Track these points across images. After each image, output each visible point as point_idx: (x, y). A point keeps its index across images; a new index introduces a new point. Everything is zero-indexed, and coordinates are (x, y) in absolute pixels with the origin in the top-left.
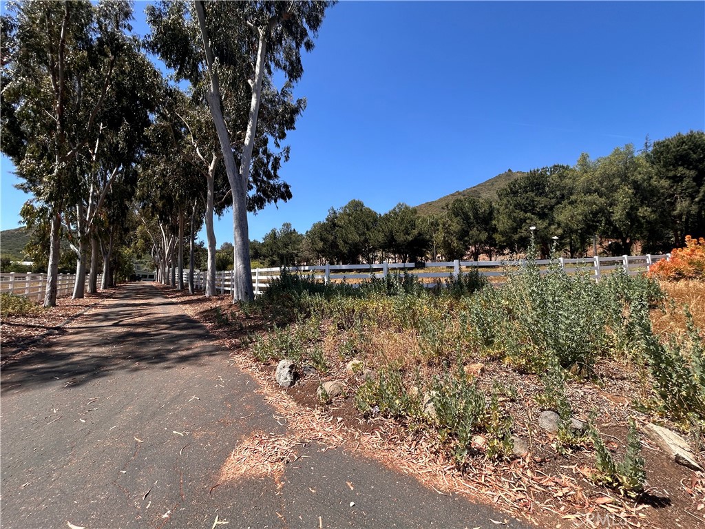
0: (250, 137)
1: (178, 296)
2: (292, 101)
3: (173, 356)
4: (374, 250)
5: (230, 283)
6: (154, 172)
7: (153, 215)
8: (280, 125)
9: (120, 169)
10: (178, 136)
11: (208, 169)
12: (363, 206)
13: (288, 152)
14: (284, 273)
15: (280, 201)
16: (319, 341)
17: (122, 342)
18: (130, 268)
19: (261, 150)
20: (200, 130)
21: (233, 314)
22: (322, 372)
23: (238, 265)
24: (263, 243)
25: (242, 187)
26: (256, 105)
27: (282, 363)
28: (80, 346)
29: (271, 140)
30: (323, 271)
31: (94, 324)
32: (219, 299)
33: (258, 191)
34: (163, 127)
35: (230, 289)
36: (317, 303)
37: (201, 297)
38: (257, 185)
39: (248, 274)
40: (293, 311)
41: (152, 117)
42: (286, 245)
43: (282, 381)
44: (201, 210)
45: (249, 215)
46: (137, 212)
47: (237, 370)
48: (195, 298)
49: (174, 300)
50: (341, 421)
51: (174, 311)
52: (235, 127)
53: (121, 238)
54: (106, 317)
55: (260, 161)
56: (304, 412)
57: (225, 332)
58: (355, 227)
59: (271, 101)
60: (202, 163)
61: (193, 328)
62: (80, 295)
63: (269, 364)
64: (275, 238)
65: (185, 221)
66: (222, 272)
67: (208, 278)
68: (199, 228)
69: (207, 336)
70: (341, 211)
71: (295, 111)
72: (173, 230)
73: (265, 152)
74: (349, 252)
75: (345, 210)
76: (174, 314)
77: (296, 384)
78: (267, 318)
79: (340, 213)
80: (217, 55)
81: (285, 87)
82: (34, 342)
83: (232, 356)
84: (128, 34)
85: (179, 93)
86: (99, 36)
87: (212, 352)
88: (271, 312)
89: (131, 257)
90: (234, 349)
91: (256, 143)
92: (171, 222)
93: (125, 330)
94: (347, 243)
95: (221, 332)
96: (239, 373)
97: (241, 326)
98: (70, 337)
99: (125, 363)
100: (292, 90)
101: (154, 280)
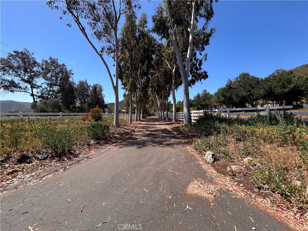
0: (190, 54)
1: (163, 122)
2: (208, 31)
3: (164, 143)
4: (257, 99)
5: (181, 117)
6: (155, 77)
7: (155, 93)
8: (202, 44)
9: (145, 78)
10: (162, 61)
11: (172, 72)
12: (249, 75)
13: (206, 56)
14: (205, 113)
15: (203, 80)
16: (225, 145)
17: (149, 136)
18: (148, 112)
19: (193, 58)
20: (169, 56)
21: (184, 130)
22: (229, 160)
23: (185, 110)
24: (194, 100)
25: (186, 77)
26: (192, 39)
27: (208, 152)
28: (139, 136)
29: (198, 52)
30: (226, 112)
31: (141, 130)
32: (178, 123)
33: (192, 77)
34: (157, 59)
35: (181, 119)
36: (223, 127)
37: (171, 122)
38: (192, 74)
39: (189, 114)
40: (211, 130)
41: (154, 56)
42: (204, 100)
43: (208, 160)
44: (170, 88)
45: (189, 88)
46: (150, 92)
47: (188, 152)
48: (169, 123)
49: (162, 123)
50: (243, 186)
51: (163, 127)
52: (183, 51)
53: (146, 102)
54: (144, 128)
55: (193, 63)
56: (220, 176)
57: (182, 136)
58: (244, 87)
59: (198, 35)
60: (170, 70)
61: (170, 134)
62: (137, 121)
63: (202, 152)
64: (199, 97)
65: (165, 93)
66: (178, 113)
67: (173, 115)
68: (169, 96)
69: (174, 137)
70: (235, 80)
71: (210, 35)
72: (161, 97)
73: (195, 59)
74: (239, 102)
75: (237, 80)
76: (163, 128)
77: (216, 163)
78: (198, 132)
79: (234, 82)
80: (176, 23)
81: (205, 25)
82: (129, 134)
83: (185, 146)
84: (146, 29)
85: (162, 44)
86: (138, 34)
87: (178, 144)
88: (200, 130)
89: (148, 108)
90: (186, 144)
91: (192, 56)
92: (160, 94)
93: (149, 132)
94: (238, 97)
95: (180, 136)
96: (189, 153)
97: (187, 135)
98: (136, 133)
99: (151, 143)
100: (208, 25)
101: (155, 116)
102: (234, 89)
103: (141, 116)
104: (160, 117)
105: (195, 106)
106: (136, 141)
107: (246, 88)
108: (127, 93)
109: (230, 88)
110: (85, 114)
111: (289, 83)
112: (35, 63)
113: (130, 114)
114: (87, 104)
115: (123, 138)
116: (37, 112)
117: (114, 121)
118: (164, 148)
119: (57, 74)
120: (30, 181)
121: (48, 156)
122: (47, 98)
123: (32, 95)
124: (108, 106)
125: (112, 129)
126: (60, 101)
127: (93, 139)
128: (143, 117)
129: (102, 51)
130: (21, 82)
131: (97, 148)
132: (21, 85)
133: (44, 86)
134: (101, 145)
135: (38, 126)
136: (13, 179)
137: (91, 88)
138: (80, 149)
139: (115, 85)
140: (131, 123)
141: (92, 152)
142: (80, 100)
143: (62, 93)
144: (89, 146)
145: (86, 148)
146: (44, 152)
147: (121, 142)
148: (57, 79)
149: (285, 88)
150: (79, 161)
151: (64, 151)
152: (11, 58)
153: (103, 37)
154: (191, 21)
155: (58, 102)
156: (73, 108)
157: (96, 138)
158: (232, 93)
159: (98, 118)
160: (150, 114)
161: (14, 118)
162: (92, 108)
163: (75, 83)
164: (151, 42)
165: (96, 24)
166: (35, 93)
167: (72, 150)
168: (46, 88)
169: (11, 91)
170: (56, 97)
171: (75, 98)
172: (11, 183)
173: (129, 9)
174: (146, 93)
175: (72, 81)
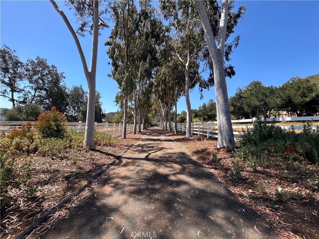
1: (170, 136)
7: (158, 100)
11: (185, 66)
12: (260, 84)
18: (151, 122)
24: (199, 110)
37: (183, 137)
42: (211, 110)
58: (256, 96)
60: (182, 63)
64: (205, 107)
71: (238, 16)
75: (248, 88)
79: (244, 90)
89: (151, 117)
94: (251, 107)
101: (158, 127)
102: (245, 98)
104: (164, 128)
105: (200, 116)
107: (259, 97)
109: (241, 97)
111: (309, 91)
112: (18, 62)
119: (44, 76)
123: (12, 100)
128: (145, 128)
140: (125, 137)
148: (43, 81)
149: (306, 97)
158: (243, 103)
160: (153, 124)
163: (68, 88)
166: (15, 98)
174: (149, 100)
175: (64, 85)
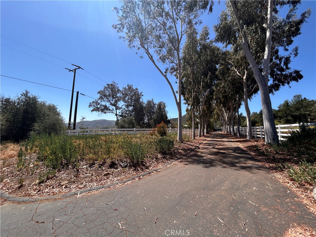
1: (234, 138)
2: (296, 18)
3: (238, 165)
5: (260, 133)
6: (220, 88)
7: (220, 105)
8: (287, 37)
9: (209, 90)
11: (243, 79)
13: (296, 50)
15: (293, 82)
17: (217, 155)
18: (213, 127)
19: (274, 57)
21: (266, 150)
23: (266, 123)
24: (278, 110)
25: (265, 82)
26: (270, 34)
28: (205, 154)
31: (207, 147)
32: (255, 141)
33: (274, 81)
34: (222, 68)
35: (260, 136)
37: (244, 139)
38: (273, 78)
39: (274, 129)
42: (298, 109)
44: (241, 98)
45: (270, 95)
46: (214, 104)
47: (279, 182)
48: (242, 140)
49: (232, 140)
51: (234, 145)
52: (257, 52)
53: (210, 115)
54: (209, 145)
55: (275, 63)
57: (264, 159)
59: (279, 27)
60: (240, 77)
61: (245, 154)
62: (200, 136)
63: (304, 185)
64: (288, 106)
65: (233, 105)
66: (255, 127)
67: (247, 130)
68: (239, 107)
69: (252, 159)
71: (300, 22)
72: (229, 109)
78: (293, 155)
80: (245, 24)
81: (290, 12)
82: (193, 150)
83: (272, 173)
84: (208, 41)
85: (228, 52)
86: (200, 47)
87: (259, 168)
88: (295, 152)
89: (213, 122)
90: (272, 170)
91: (271, 55)
92: (227, 106)
93: (217, 150)
95: (261, 158)
96: (280, 184)
97: (274, 157)
98: (201, 150)
99: (220, 163)
100: (296, 11)
101: (222, 131)
103: (205, 131)
104: (228, 133)
105: (281, 118)
106: (202, 158)
108: (189, 108)
110: (153, 129)
112: (119, 90)
113: (193, 129)
114: (153, 120)
115: (188, 154)
116: (119, 128)
117: (177, 136)
118: (238, 171)
119: (132, 97)
120: (117, 184)
121: (128, 165)
122: (125, 117)
123: (116, 115)
124: (171, 121)
125: (176, 144)
126: (134, 118)
127: (160, 153)
128: (207, 133)
129: (166, 72)
130: (110, 105)
131: (163, 162)
132: (110, 108)
133: (124, 107)
134: (167, 159)
135: (121, 139)
136: (107, 180)
137: (156, 106)
138: (150, 161)
139: (178, 101)
140: (194, 139)
141: (160, 165)
142: (148, 117)
143: (135, 112)
144: (157, 160)
145: (154, 161)
146: (125, 161)
147: (186, 159)
148: (132, 101)
150: (150, 173)
151: (138, 161)
152: (105, 89)
153: (166, 59)
154: (266, 15)
155: (132, 119)
156: (143, 124)
157: (163, 152)
159: (163, 133)
160: (215, 129)
161: (107, 132)
162: (158, 124)
163: (144, 103)
164: (214, 53)
165: (161, 50)
166: (118, 113)
167: (143, 162)
168: (125, 109)
169: (105, 113)
170: (131, 115)
171: (144, 115)
172: (106, 183)
173: (190, 28)
174: (210, 106)
175: (142, 101)
